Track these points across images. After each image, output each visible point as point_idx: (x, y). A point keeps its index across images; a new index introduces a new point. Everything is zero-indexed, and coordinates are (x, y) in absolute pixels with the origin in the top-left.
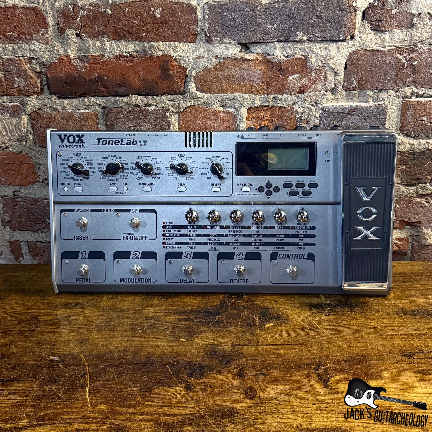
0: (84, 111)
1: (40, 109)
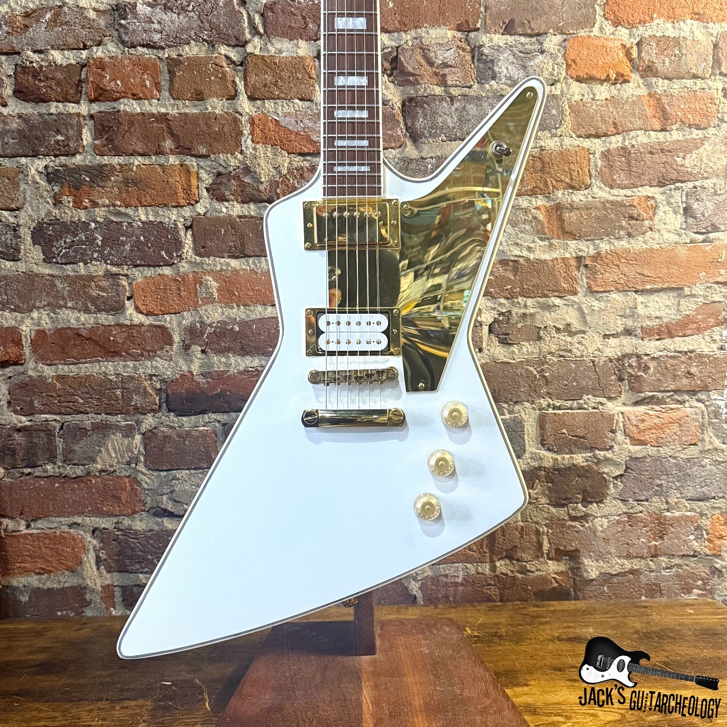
0: (203, 428)
1: (155, 428)
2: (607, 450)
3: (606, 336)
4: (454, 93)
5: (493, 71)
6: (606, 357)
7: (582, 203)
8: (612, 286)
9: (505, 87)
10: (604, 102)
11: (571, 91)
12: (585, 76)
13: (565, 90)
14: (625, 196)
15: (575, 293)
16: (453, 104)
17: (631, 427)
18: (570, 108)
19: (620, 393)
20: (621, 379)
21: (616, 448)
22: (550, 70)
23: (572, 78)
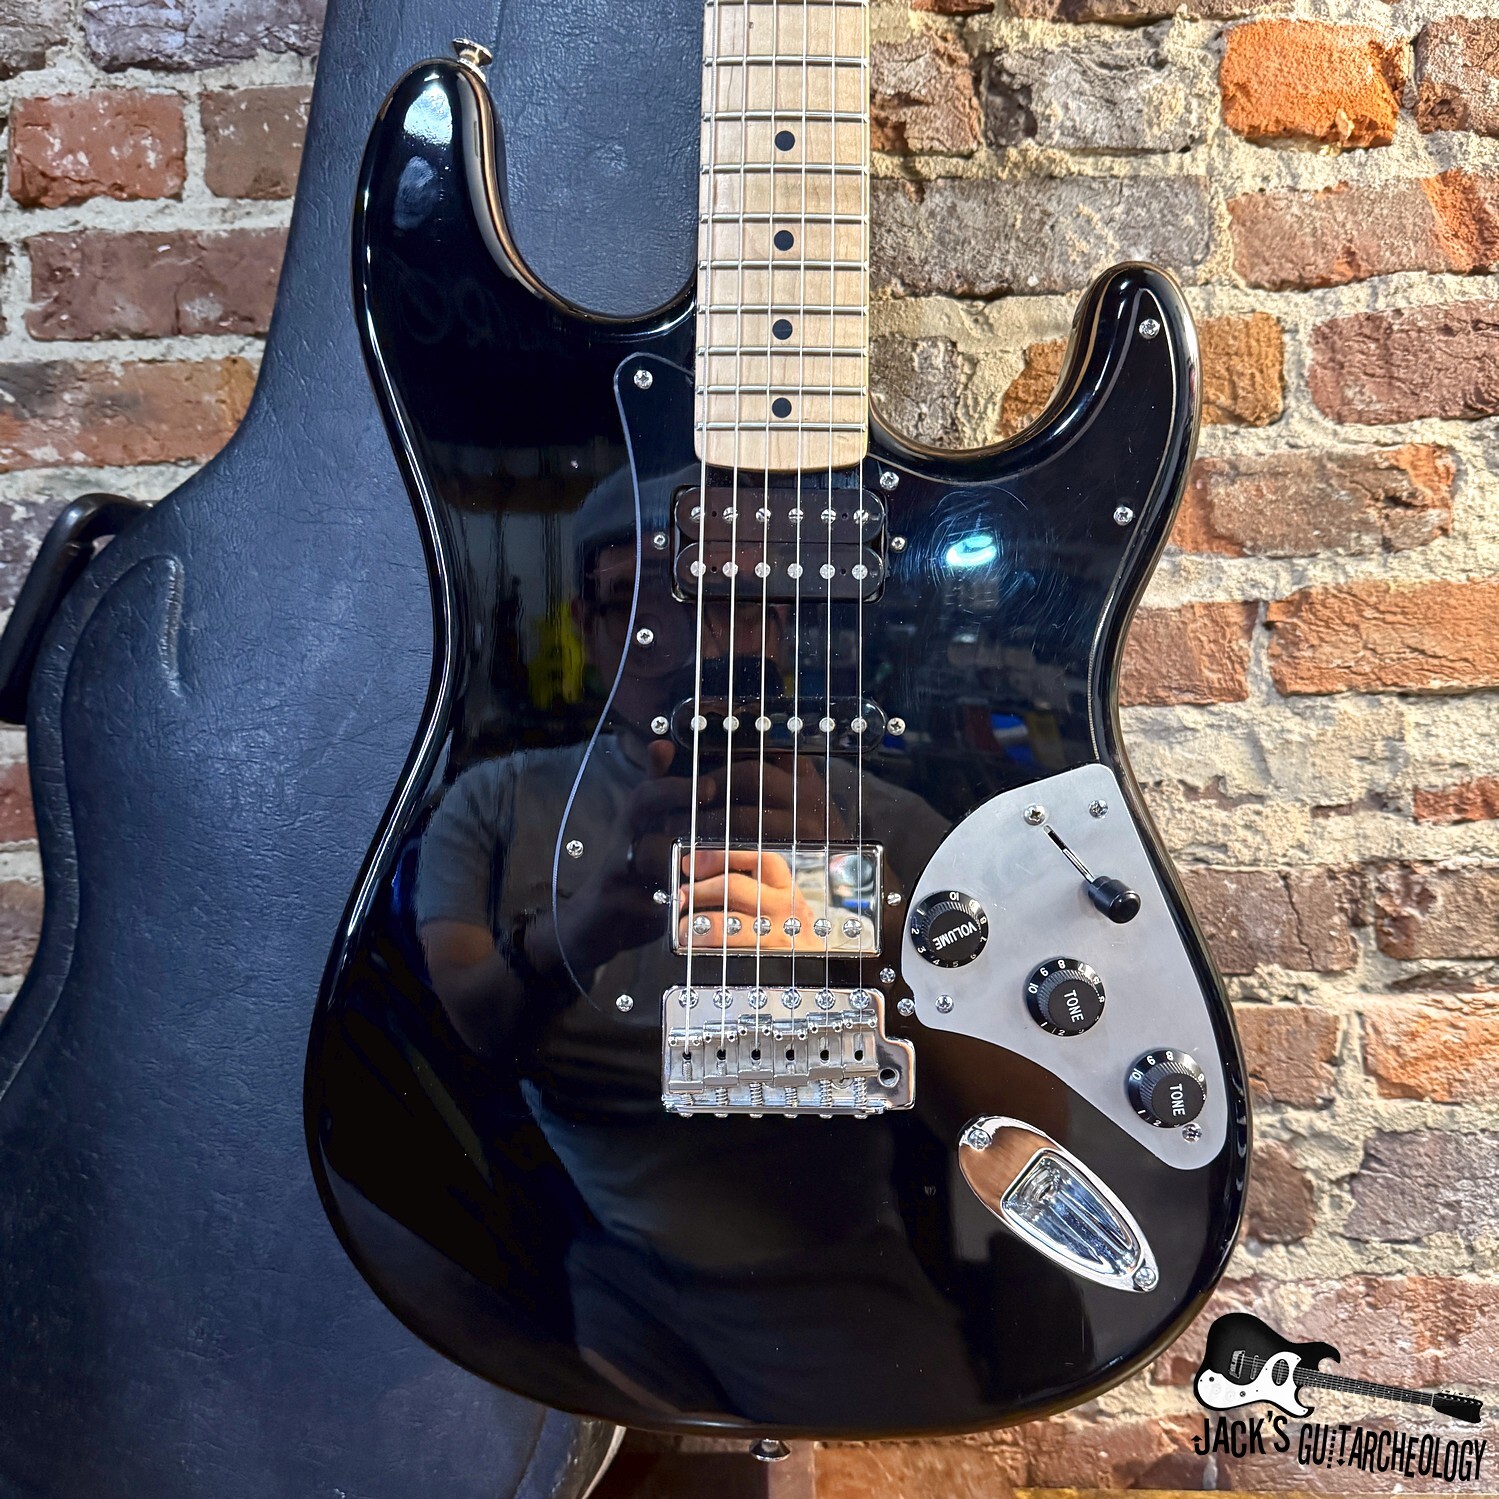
2: (1319, 1108)
3: (1319, 810)
4: (925, 171)
5: (1030, 115)
6: (1319, 865)
7: (1261, 459)
8: (1338, 678)
9: (1058, 154)
10: (1324, 197)
11: (1233, 167)
12: (1272, 128)
13: (1219, 164)
14: (1377, 443)
15: (1239, 696)
16: (922, 200)
17: (1381, 1050)
18: (1231, 210)
19: (1354, 959)
20: (1357, 923)
21: (1341, 1105)
22: (1180, 109)
23: (1237, 132)
